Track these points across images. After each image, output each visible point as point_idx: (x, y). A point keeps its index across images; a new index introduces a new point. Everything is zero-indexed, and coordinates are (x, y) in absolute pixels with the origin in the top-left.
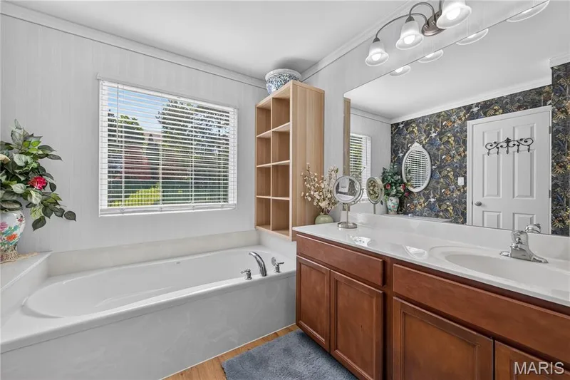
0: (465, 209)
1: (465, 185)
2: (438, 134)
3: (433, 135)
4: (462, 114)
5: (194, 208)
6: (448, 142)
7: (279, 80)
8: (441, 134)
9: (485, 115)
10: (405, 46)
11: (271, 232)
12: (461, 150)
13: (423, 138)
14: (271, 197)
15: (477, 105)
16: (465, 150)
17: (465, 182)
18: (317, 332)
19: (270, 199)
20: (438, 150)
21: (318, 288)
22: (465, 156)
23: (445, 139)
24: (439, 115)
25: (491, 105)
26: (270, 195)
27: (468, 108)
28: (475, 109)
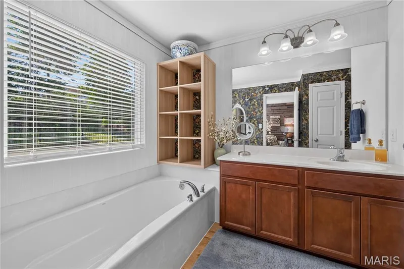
0: (263, 141)
1: (262, 128)
2: (249, 100)
3: (247, 100)
4: (261, 90)
5: (110, 150)
6: (254, 104)
7: (187, 48)
8: (251, 100)
9: (271, 92)
10: (282, 51)
11: (179, 164)
12: (260, 109)
13: (241, 101)
14: (179, 138)
15: (268, 86)
16: (262, 109)
17: (263, 127)
18: (244, 225)
19: (177, 139)
20: (249, 108)
21: (244, 196)
22: (262, 113)
23: (253, 102)
24: (249, 89)
25: (273, 87)
26: (177, 135)
27: (264, 87)
28: (267, 89)
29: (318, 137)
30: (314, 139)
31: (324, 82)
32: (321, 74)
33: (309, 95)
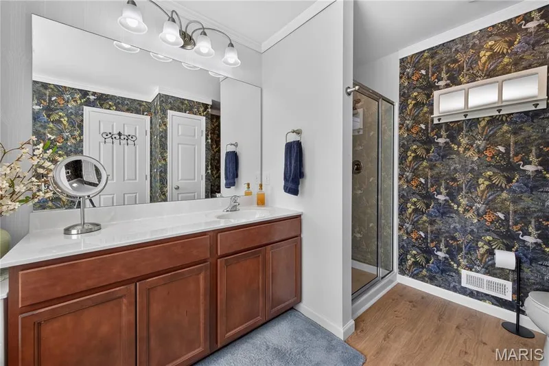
4: (77, 96)
6: (59, 122)
16: (81, 135)
22: (81, 140)
23: (55, 117)
24: (46, 86)
25: (106, 99)
27: (84, 93)
28: (92, 97)
29: (179, 184)
30: (175, 186)
31: (185, 112)
32: (182, 101)
33: (168, 126)
